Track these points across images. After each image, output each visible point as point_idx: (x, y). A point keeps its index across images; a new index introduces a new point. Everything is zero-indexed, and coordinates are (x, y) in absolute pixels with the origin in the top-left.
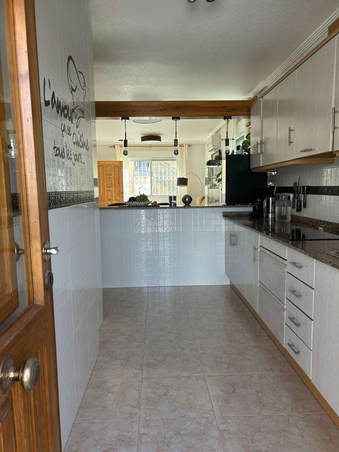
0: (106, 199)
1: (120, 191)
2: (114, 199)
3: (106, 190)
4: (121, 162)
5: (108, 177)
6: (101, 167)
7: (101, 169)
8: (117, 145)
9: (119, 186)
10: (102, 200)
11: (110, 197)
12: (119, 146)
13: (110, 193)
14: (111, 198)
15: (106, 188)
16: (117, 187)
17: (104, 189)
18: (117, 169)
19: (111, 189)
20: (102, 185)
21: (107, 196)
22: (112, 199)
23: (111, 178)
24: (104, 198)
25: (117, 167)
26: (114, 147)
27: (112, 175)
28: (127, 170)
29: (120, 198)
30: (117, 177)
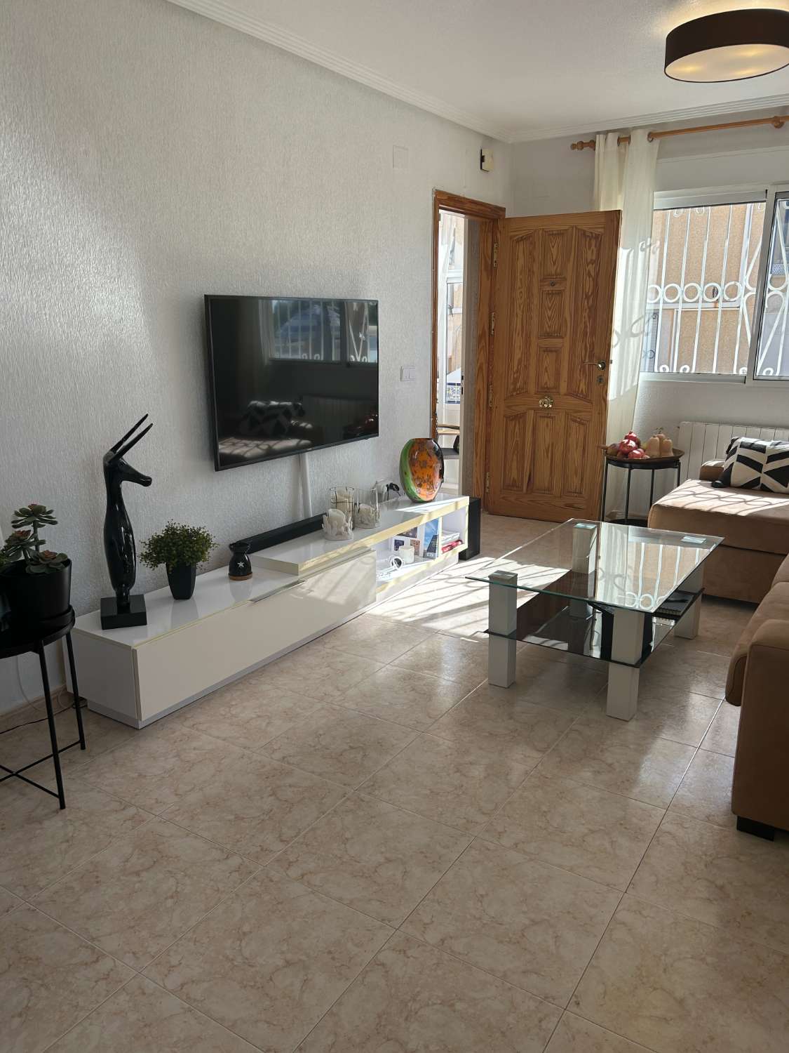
0: (532, 388)
1: (597, 351)
2: (563, 387)
3: (534, 349)
4: (615, 216)
5: (551, 288)
6: (521, 247)
7: (521, 255)
8: (606, 133)
9: (593, 333)
10: (514, 389)
11: (547, 379)
12: (612, 138)
13: (549, 360)
14: (551, 384)
15: (534, 339)
16: (585, 334)
17: (527, 342)
18: (590, 252)
19: (556, 342)
20: (519, 326)
21: (538, 376)
22: (557, 387)
23: (560, 293)
24: (525, 383)
25: (593, 242)
26: (592, 144)
27: (565, 279)
28: (641, 254)
29: (589, 385)
30: (589, 285)
